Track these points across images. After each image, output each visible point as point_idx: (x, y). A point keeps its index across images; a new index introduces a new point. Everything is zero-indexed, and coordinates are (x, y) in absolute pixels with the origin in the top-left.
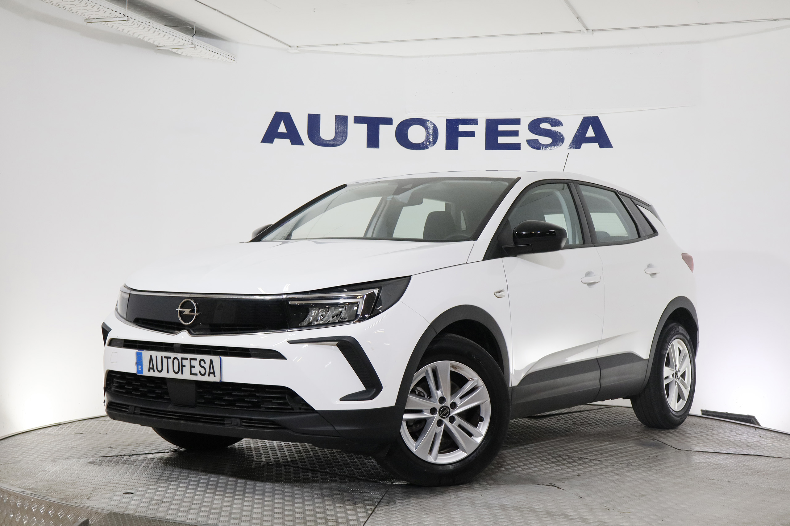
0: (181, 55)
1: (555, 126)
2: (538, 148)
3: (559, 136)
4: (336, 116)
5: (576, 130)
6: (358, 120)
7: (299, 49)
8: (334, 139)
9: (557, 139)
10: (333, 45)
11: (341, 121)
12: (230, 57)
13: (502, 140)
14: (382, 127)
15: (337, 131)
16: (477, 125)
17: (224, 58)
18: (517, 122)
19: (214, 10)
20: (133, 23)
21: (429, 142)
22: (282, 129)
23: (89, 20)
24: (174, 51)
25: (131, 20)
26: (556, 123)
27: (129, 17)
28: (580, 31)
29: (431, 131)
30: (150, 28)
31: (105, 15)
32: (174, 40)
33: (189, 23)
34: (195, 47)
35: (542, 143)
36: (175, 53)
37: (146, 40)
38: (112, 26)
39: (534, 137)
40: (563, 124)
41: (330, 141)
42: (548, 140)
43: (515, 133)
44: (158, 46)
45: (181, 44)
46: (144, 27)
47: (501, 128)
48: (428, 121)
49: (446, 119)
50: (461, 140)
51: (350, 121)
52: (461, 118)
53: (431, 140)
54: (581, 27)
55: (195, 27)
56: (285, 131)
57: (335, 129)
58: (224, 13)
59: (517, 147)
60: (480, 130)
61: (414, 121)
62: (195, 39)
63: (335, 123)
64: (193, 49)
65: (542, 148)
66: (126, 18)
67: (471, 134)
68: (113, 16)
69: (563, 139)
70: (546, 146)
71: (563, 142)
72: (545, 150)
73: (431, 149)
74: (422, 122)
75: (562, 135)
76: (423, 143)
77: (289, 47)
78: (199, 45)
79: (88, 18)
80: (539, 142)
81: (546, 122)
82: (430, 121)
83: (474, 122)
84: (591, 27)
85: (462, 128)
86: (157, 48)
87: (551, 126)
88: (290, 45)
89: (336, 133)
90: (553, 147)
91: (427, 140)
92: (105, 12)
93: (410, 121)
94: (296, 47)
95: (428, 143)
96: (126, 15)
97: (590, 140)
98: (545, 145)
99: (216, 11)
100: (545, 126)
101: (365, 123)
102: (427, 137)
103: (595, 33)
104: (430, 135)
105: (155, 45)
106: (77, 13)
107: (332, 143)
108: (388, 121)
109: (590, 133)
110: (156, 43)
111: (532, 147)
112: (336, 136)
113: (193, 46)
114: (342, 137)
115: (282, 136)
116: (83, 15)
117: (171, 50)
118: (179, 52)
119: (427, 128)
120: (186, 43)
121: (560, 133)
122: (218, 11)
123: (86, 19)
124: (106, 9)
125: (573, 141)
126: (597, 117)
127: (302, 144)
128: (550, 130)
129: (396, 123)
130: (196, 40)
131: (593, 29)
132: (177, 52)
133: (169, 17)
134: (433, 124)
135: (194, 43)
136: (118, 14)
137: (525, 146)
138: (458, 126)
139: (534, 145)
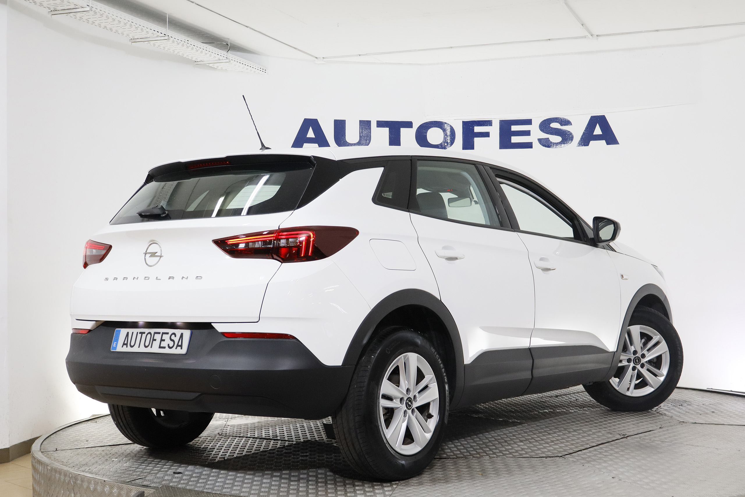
0: (216, 69)
1: (565, 125)
2: (549, 146)
3: (568, 134)
4: (360, 121)
5: (584, 129)
6: (381, 124)
7: (324, 60)
8: (359, 143)
9: (566, 137)
10: (357, 55)
11: (365, 125)
12: (261, 70)
13: (515, 139)
14: (403, 130)
15: (361, 135)
16: (492, 126)
17: (256, 70)
18: (528, 122)
19: (246, 27)
20: (173, 42)
21: (447, 143)
23: (134, 40)
24: (211, 65)
25: (172, 39)
26: (567, 123)
27: (170, 36)
28: (585, 37)
29: (448, 133)
30: (188, 45)
31: (148, 36)
32: (210, 55)
33: (223, 39)
34: (230, 62)
35: (553, 142)
36: (211, 67)
37: (185, 56)
38: (154, 45)
39: (544, 136)
40: (572, 123)
42: (557, 139)
43: (527, 133)
44: (196, 61)
45: (217, 59)
46: (183, 45)
47: (514, 128)
48: (446, 123)
49: (463, 121)
50: (477, 140)
51: (374, 125)
52: (476, 120)
53: (449, 141)
54: (586, 33)
55: (229, 43)
56: (314, 137)
57: (360, 133)
58: (256, 30)
59: (529, 145)
60: (495, 130)
61: (432, 124)
62: (229, 54)
63: (360, 127)
64: (228, 63)
65: (553, 146)
66: (166, 38)
67: (486, 135)
68: (155, 36)
69: (572, 137)
70: (557, 144)
71: (572, 140)
72: (556, 148)
73: (450, 148)
74: (439, 125)
75: (571, 134)
76: (441, 144)
77: (316, 59)
78: (234, 59)
79: (132, 38)
80: (549, 140)
81: (556, 122)
82: (448, 124)
83: (488, 123)
84: (595, 33)
85: (477, 129)
86: (196, 63)
87: (561, 125)
88: (316, 57)
89: (360, 137)
90: (563, 145)
91: (445, 141)
92: (147, 32)
93: (428, 124)
94: (322, 58)
95: (446, 144)
96: (167, 35)
97: (598, 138)
98: (555, 143)
99: (249, 28)
100: (555, 125)
101: (388, 127)
102: (445, 138)
103: (600, 38)
104: (447, 136)
105: (193, 60)
106: (123, 34)
108: (409, 125)
109: (598, 131)
110: (194, 59)
111: (544, 146)
112: (360, 139)
113: (228, 61)
114: (366, 140)
115: (311, 141)
116: (128, 35)
117: (207, 65)
118: (215, 66)
119: (444, 130)
120: (221, 58)
121: (569, 132)
122: (250, 28)
123: (130, 39)
124: (148, 30)
125: (581, 139)
126: (604, 116)
127: (328, 146)
128: (560, 129)
129: (416, 126)
130: (231, 55)
131: (597, 34)
132: (213, 67)
133: (205, 34)
134: (451, 126)
135: (228, 58)
136: (159, 34)
137: (536, 144)
138: (474, 127)
139: (546, 143)
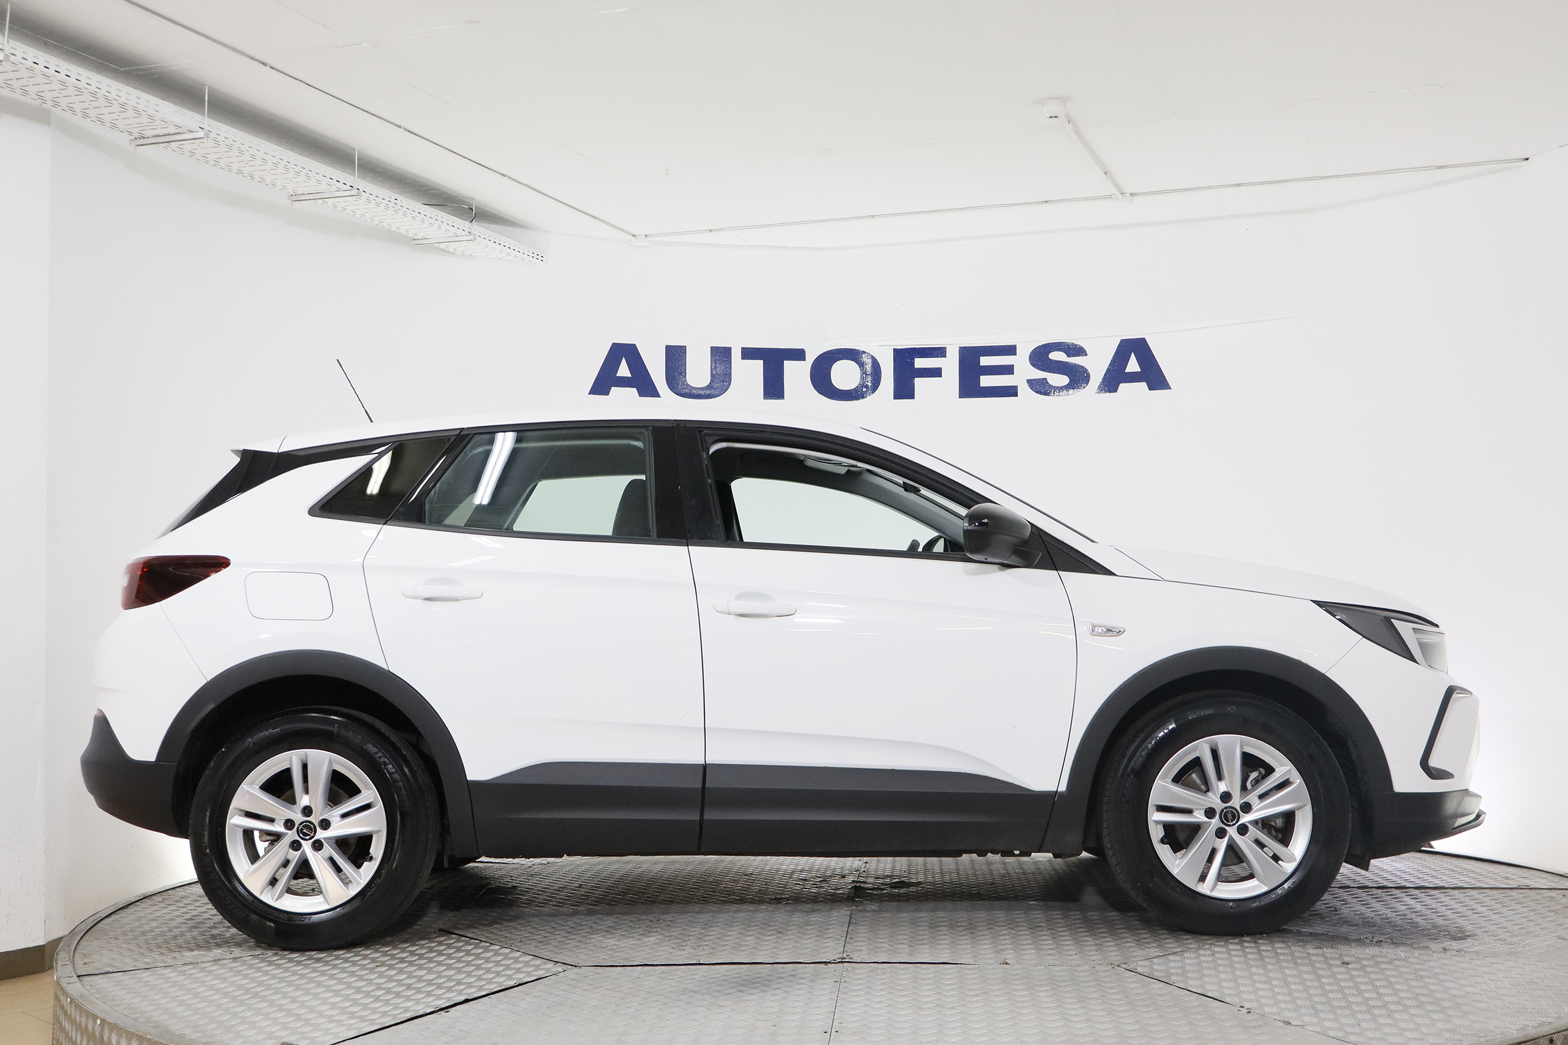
0: (452, 253)
2: (1046, 394)
6: (749, 354)
7: (648, 239)
8: (709, 387)
12: (535, 255)
13: (986, 381)
14: (787, 364)
16: (946, 357)
17: (525, 256)
18: (1011, 350)
20: (368, 200)
21: (867, 387)
22: (624, 371)
23: (296, 197)
24: (441, 246)
25: (365, 196)
26: (1077, 350)
27: (361, 190)
28: (1110, 197)
29: (869, 368)
30: (397, 207)
31: (320, 189)
32: (440, 228)
33: (465, 199)
34: (475, 239)
36: (442, 250)
37: (394, 229)
38: (335, 206)
39: (1039, 374)
41: (702, 389)
42: (1061, 380)
43: (1008, 370)
44: (414, 239)
45: (451, 234)
46: (387, 207)
47: (985, 361)
48: (864, 352)
50: (919, 383)
51: (736, 355)
52: (917, 347)
53: (869, 384)
54: (1112, 190)
55: (475, 207)
56: (631, 376)
57: (712, 369)
58: (522, 182)
59: (1010, 392)
60: (950, 365)
62: (475, 226)
64: (472, 242)
66: (355, 192)
67: (936, 373)
68: (334, 188)
69: (1088, 376)
70: (1061, 389)
71: (1087, 382)
73: (870, 399)
74: (852, 355)
76: (856, 390)
77: (633, 237)
78: (483, 236)
79: (292, 193)
80: (1048, 383)
81: (1060, 350)
83: (940, 352)
84: (1129, 190)
85: (920, 363)
86: (413, 243)
88: (635, 234)
89: (712, 376)
90: (1071, 391)
92: (319, 182)
94: (644, 237)
95: (864, 390)
96: (356, 187)
97: (1133, 378)
99: (506, 178)
100: (1056, 356)
102: (862, 378)
103: (1136, 199)
104: (866, 375)
105: (409, 237)
106: (274, 185)
107: (708, 392)
108: (798, 355)
109: (1133, 365)
111: (1037, 392)
112: (712, 381)
113: (472, 237)
115: (623, 382)
116: (284, 188)
117: (435, 245)
118: (449, 247)
119: (861, 365)
120: (460, 233)
121: (1082, 367)
122: (509, 177)
123: (289, 195)
124: (320, 178)
125: (1104, 379)
126: (1144, 339)
127: (656, 394)
129: (811, 357)
130: (478, 228)
131: (1132, 192)
132: (445, 249)
133: (431, 190)
135: (473, 233)
136: (341, 185)
137: (1024, 390)
138: (914, 360)
139: (1040, 387)
